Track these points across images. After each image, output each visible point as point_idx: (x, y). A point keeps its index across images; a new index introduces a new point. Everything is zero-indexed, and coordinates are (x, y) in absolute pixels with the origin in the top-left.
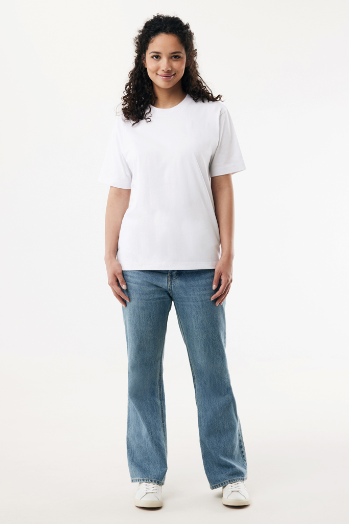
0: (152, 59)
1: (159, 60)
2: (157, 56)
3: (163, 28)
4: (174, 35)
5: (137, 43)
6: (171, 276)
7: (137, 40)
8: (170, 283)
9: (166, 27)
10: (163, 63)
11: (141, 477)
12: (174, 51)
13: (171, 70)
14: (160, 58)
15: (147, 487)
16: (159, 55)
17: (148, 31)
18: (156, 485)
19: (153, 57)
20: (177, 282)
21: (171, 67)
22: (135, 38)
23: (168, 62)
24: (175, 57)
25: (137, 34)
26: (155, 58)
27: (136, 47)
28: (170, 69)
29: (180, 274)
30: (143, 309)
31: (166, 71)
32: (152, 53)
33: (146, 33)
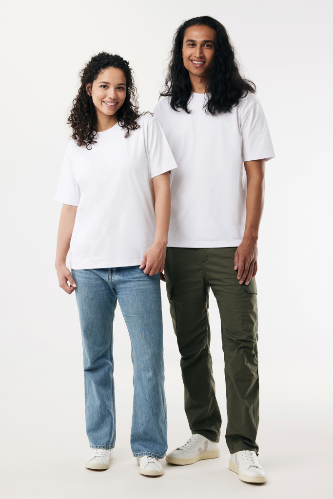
1: (106, 90)
2: (105, 86)
3: (112, 62)
6: (112, 273)
8: (110, 278)
9: (114, 62)
10: (111, 93)
11: (94, 444)
12: (120, 83)
13: (117, 98)
15: (96, 451)
17: (98, 64)
18: (105, 450)
20: (116, 277)
21: (117, 96)
23: (115, 92)
24: (120, 88)
26: (103, 87)
29: (119, 270)
30: (92, 299)
31: (112, 98)
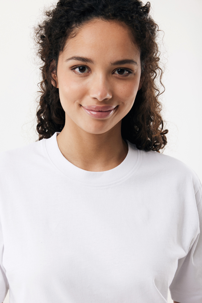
0: (71, 73)
1: (87, 76)
2: (84, 67)
3: (101, 7)
4: (123, 23)
5: (42, 37)
7: (43, 32)
10: (96, 83)
13: (111, 100)
14: (90, 70)
16: (89, 64)
17: (67, 11)
19: (73, 68)
21: (112, 92)
22: (37, 27)
23: (107, 80)
24: (121, 71)
25: (41, 18)
26: (77, 70)
27: (39, 45)
28: (109, 96)
31: (100, 100)
32: (72, 58)
33: (62, 17)
